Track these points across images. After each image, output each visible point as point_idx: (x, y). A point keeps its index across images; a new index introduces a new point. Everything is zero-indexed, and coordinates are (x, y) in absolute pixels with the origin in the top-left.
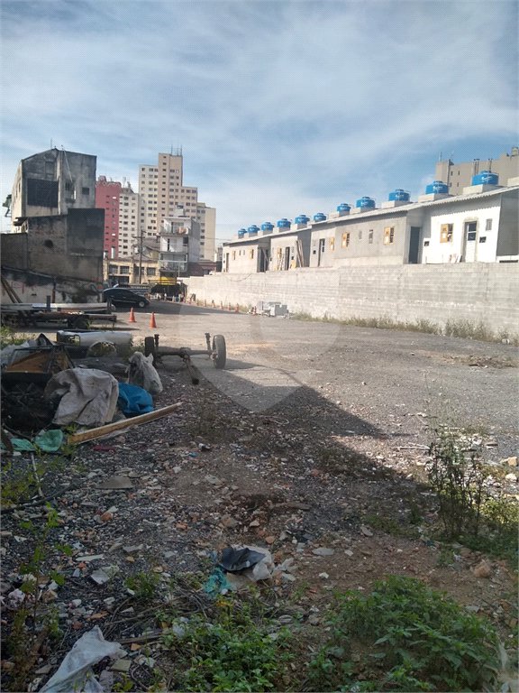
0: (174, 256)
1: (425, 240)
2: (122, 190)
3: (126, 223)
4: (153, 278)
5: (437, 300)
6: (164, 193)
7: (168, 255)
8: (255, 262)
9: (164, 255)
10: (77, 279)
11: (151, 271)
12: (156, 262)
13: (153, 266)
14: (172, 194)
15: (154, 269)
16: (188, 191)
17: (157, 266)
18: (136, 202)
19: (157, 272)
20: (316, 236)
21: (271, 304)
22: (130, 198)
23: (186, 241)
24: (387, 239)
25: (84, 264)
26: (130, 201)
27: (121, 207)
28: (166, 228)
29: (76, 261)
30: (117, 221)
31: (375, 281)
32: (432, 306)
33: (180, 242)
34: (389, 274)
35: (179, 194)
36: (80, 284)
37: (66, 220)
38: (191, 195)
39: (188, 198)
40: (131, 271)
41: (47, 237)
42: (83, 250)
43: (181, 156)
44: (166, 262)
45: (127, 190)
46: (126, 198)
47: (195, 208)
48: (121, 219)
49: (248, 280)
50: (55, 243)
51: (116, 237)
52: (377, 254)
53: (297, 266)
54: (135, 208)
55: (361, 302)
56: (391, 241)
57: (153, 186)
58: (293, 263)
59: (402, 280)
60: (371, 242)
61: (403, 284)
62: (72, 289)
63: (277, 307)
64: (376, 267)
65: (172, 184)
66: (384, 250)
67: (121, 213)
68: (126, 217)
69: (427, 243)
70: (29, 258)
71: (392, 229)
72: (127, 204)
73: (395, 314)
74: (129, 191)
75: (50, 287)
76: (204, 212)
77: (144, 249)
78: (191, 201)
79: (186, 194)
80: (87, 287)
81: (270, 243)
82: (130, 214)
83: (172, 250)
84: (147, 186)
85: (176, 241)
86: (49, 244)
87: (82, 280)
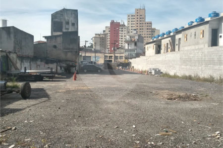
0: (131, 50)
1: (220, 35)
2: (121, 26)
3: (122, 39)
4: (122, 60)
5: (217, 65)
6: (137, 25)
7: (128, 50)
8: (154, 51)
9: (126, 50)
10: (67, 61)
11: (121, 57)
12: (123, 53)
13: (122, 55)
14: (141, 25)
15: (122, 56)
16: (148, 23)
17: (123, 55)
18: (126, 30)
19: (124, 58)
20: (177, 37)
21: (153, 69)
22: (124, 28)
23: (136, 44)
24: (201, 36)
25: (69, 55)
26: (123, 30)
27: (120, 32)
28: (127, 39)
29: (66, 53)
30: (119, 38)
31: (193, 57)
32: (215, 68)
33: (133, 44)
34: (198, 53)
35: (144, 25)
36: (68, 63)
37: (61, 37)
38: (149, 25)
39: (148, 26)
40: (113, 58)
41: (54, 44)
42: (69, 49)
43: (145, 9)
44: (127, 53)
45: (123, 25)
46: (122, 29)
47: (150, 30)
48: (120, 37)
49: (149, 59)
50: (57, 46)
51: (118, 45)
52: (198, 44)
53: (171, 51)
54: (126, 32)
55: (188, 67)
56: (203, 36)
57: (133, 23)
58: (169, 50)
59: (203, 55)
60: (195, 38)
61: (203, 57)
62: (64, 65)
63: (155, 71)
64: (193, 50)
65: (141, 21)
66: (201, 41)
67: (120, 35)
68: (122, 36)
69: (221, 36)
70: (47, 53)
71: (203, 31)
72: (122, 31)
73: (201, 73)
74: (124, 25)
75: (55, 64)
76: (154, 32)
77: (116, 48)
78: (149, 28)
79: (147, 25)
80: (71, 64)
81: (161, 42)
82: (123, 35)
83: (130, 48)
84: (130, 23)
85: (131, 44)
86: (55, 47)
87: (69, 61)
